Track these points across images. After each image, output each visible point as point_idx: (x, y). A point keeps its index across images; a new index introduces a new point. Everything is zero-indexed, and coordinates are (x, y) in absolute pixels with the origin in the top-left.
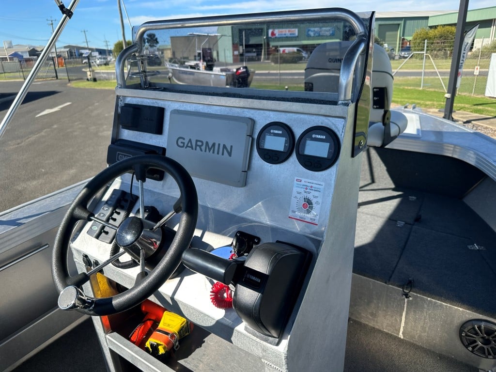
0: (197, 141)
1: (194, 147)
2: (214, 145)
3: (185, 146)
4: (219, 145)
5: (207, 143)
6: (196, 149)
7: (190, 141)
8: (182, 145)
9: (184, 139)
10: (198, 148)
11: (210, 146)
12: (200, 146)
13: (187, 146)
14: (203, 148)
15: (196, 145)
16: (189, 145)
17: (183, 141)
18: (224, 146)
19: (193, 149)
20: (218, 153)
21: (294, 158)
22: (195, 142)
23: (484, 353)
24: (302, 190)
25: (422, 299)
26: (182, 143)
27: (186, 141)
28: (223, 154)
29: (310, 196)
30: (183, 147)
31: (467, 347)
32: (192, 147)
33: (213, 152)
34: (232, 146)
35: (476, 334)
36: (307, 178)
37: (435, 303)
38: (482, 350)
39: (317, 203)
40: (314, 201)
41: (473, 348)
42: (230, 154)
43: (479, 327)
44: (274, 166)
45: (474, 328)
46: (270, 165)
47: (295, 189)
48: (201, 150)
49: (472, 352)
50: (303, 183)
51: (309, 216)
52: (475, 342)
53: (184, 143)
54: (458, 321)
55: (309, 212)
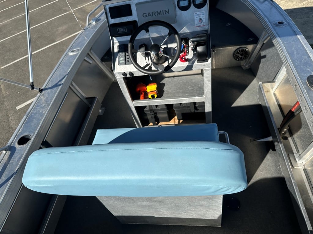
0: (152, 12)
1: (152, 15)
2: (160, 11)
3: (147, 16)
4: (163, 11)
5: (157, 12)
6: (153, 16)
7: (149, 13)
8: (146, 16)
9: (146, 13)
10: (154, 15)
11: (159, 12)
12: (154, 14)
13: (148, 16)
14: (156, 14)
15: (153, 14)
16: (149, 15)
17: (146, 14)
18: (165, 11)
19: (151, 16)
20: (163, 14)
21: (192, 6)
22: (151, 13)
23: (242, 59)
24: (198, 16)
25: (219, 50)
26: (145, 15)
27: (147, 14)
28: (165, 14)
29: (201, 17)
30: (146, 17)
31: (236, 60)
32: (151, 15)
33: (161, 14)
34: (168, 10)
35: (239, 53)
36: (198, 12)
37: (224, 49)
38: (241, 58)
39: (204, 19)
40: (202, 18)
41: (238, 59)
42: (168, 13)
43: (239, 51)
44: (186, 11)
45: (238, 52)
46: (184, 12)
47: (195, 17)
48: (155, 15)
49: (238, 61)
50: (197, 14)
51: (202, 24)
52: (239, 56)
53: (146, 15)
54: (232, 52)
55: (202, 22)
